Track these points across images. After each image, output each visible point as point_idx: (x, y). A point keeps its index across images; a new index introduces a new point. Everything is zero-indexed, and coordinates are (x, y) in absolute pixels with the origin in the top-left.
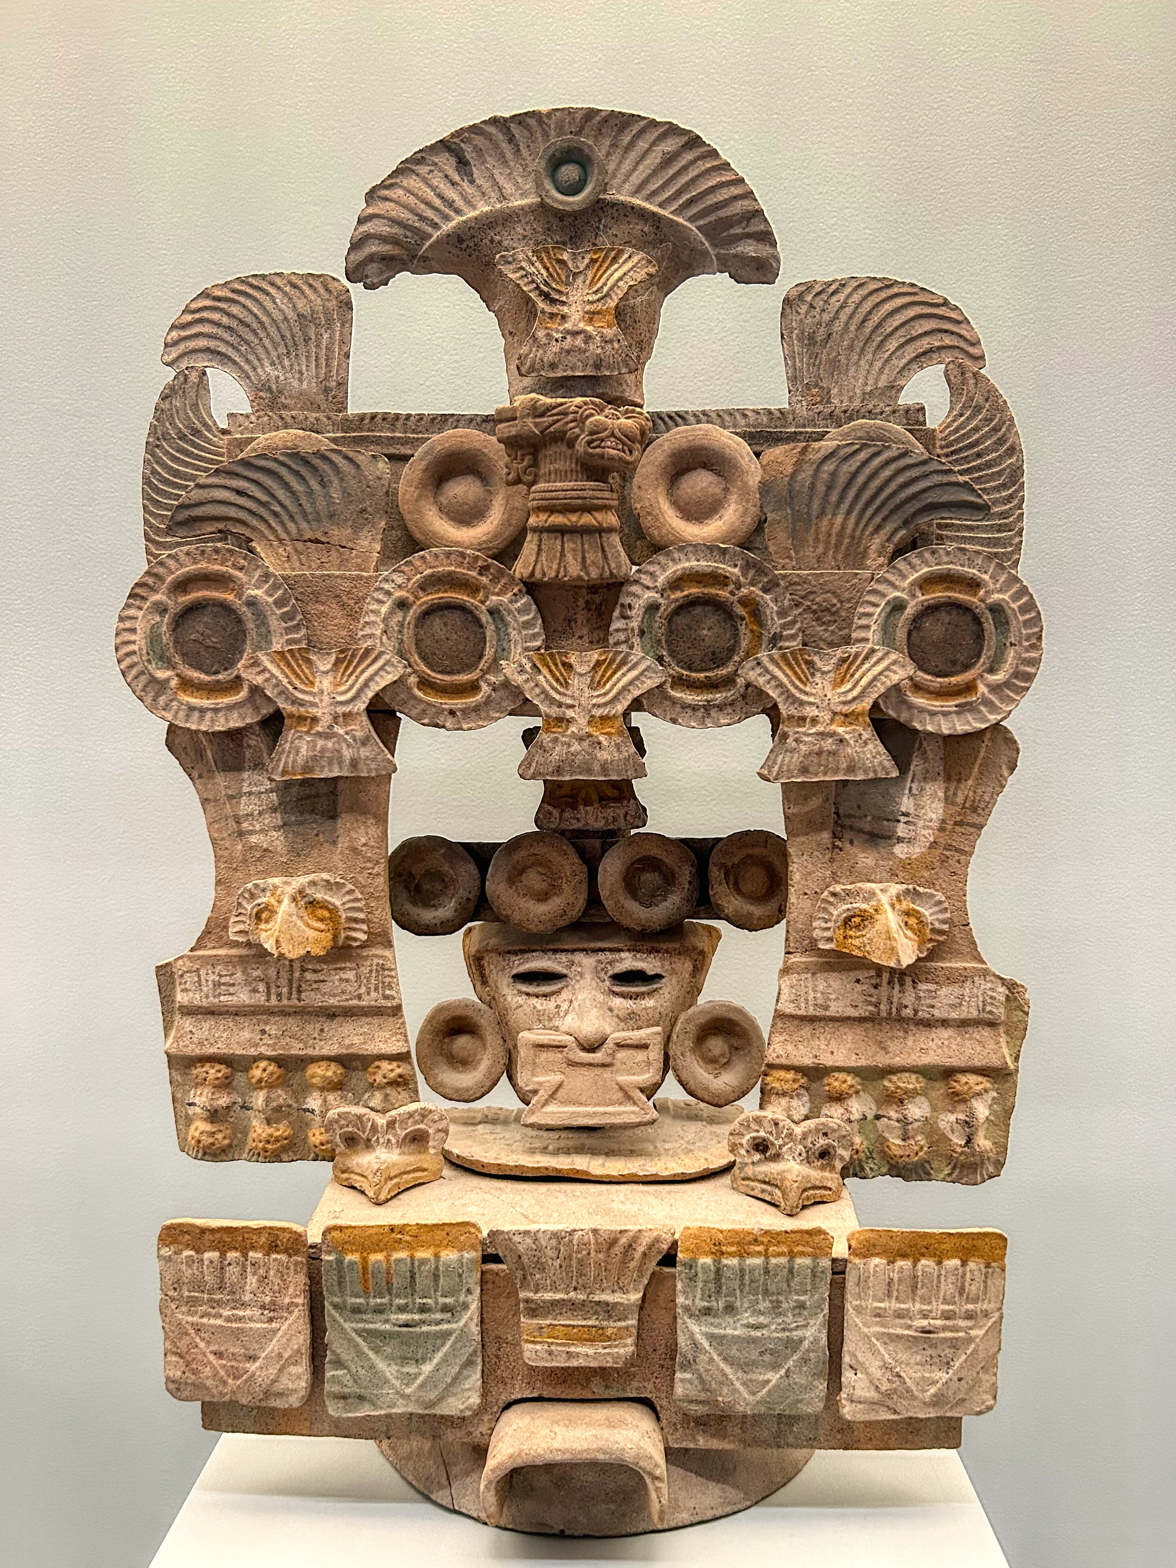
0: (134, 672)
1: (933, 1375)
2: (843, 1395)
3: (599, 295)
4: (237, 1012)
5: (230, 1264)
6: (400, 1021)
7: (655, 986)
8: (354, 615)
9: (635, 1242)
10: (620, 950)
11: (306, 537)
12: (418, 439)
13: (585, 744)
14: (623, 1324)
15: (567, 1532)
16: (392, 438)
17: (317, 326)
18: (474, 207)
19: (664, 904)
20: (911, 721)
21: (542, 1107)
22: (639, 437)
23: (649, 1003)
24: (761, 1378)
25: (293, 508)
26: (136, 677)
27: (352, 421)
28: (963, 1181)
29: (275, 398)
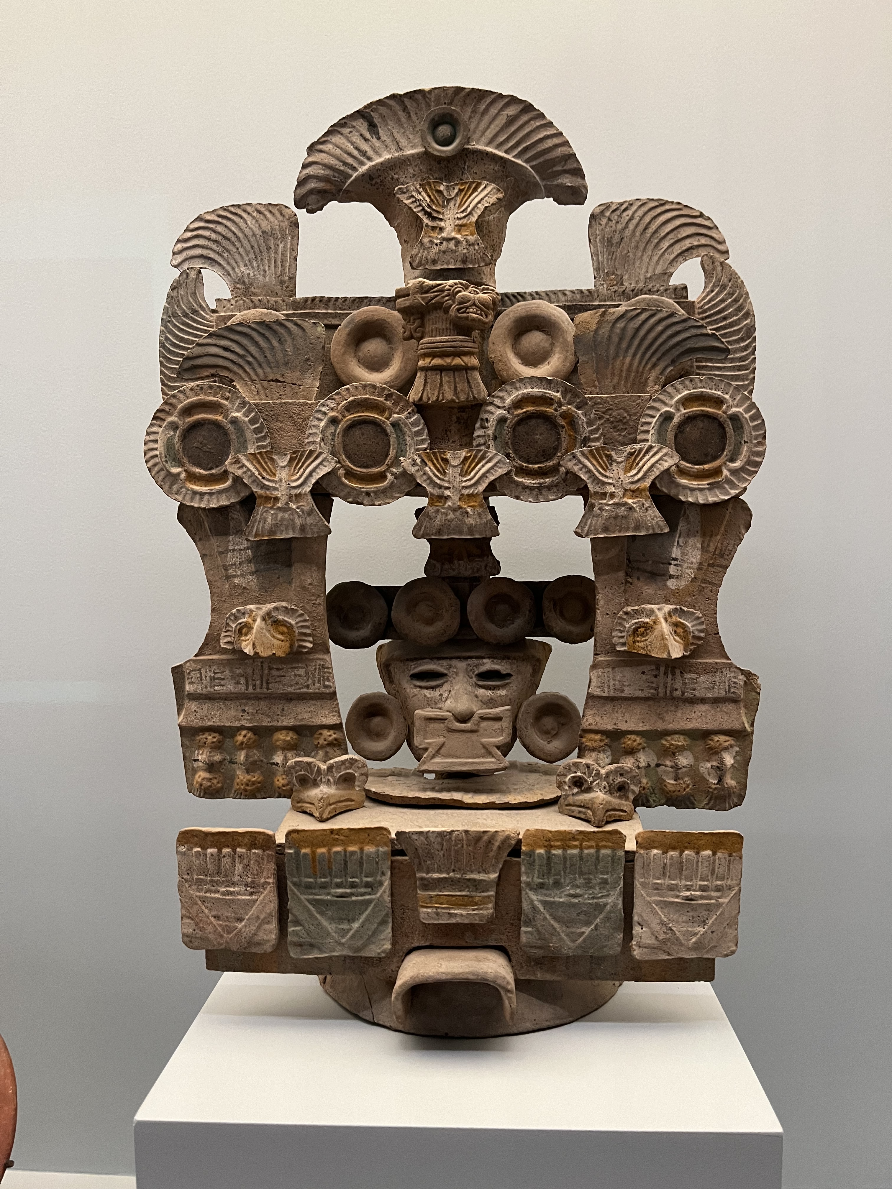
0: (156, 469)
1: (694, 929)
2: (634, 943)
3: (465, 214)
4: (226, 698)
5: (224, 857)
6: (335, 703)
7: (507, 681)
8: (302, 429)
9: (493, 839)
10: (483, 658)
11: (270, 378)
12: (343, 314)
13: (458, 513)
14: (485, 894)
15: (450, 1034)
16: (326, 313)
17: (276, 239)
18: (380, 156)
19: (512, 626)
20: (678, 495)
21: (431, 759)
22: (492, 306)
23: (503, 692)
24: (579, 931)
25: (261, 359)
26: (158, 473)
27: (299, 303)
28: (717, 808)
29: (247, 288)
